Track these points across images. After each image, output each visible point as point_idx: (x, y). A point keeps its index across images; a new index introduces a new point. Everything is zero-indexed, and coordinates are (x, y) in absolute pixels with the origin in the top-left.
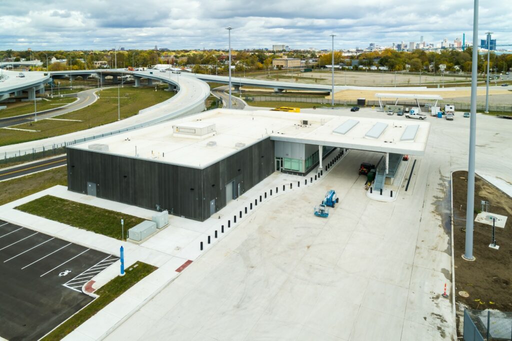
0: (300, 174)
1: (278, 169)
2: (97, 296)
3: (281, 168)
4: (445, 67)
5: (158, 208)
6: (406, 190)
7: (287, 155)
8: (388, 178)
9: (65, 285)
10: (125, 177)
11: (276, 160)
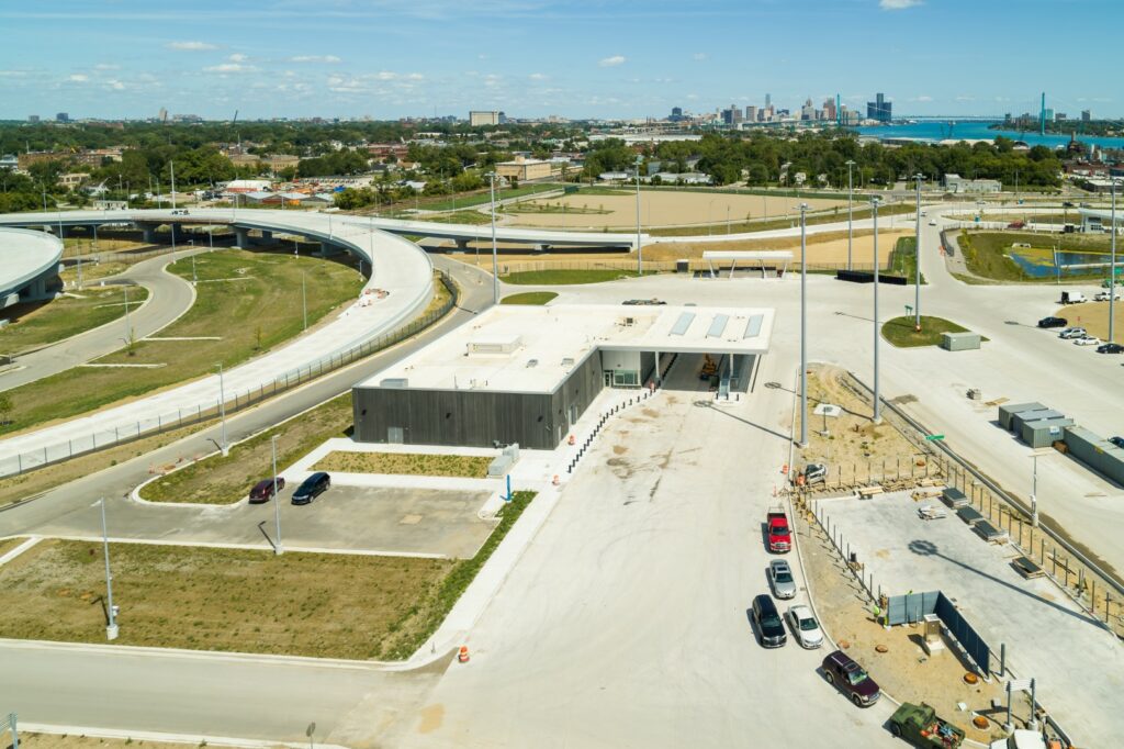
2: (500, 519)
3: (610, 382)
4: (805, 178)
5: (497, 443)
6: (752, 391)
7: (619, 366)
8: (733, 381)
10: (448, 414)
11: (604, 373)
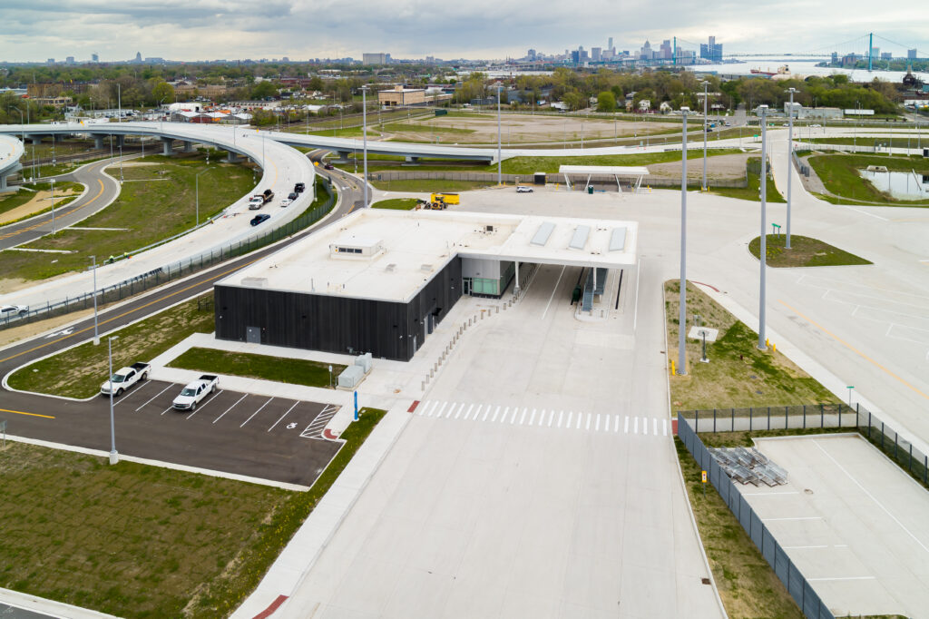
0: (495, 297)
1: (466, 292)
2: (345, 441)
3: (469, 290)
4: (649, 104)
5: (351, 350)
6: (617, 308)
7: (478, 274)
8: (596, 296)
9: (302, 435)
10: (304, 317)
11: (463, 281)
